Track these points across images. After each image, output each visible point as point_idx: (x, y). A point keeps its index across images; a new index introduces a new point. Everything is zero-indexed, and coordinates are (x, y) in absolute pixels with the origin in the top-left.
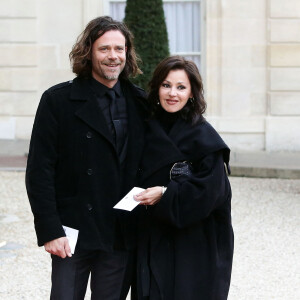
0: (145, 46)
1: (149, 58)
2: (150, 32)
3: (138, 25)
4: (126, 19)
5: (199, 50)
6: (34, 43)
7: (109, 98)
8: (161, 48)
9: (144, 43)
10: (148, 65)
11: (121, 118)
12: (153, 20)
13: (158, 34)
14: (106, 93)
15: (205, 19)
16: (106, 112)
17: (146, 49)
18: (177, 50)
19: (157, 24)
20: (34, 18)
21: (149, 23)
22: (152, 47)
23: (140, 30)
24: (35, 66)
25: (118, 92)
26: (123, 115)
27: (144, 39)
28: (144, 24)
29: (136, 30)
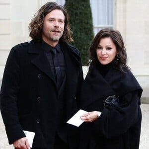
0: (78, 21)
1: (80, 29)
2: (81, 13)
3: (73, 8)
4: (66, 5)
5: (112, 24)
6: (9, 19)
7: (52, 53)
8: (88, 23)
9: (77, 19)
10: (79, 34)
11: (60, 66)
12: (83, 5)
13: (86, 14)
14: (51, 50)
15: (116, 4)
16: (50, 61)
17: (78, 23)
18: (98, 24)
19: (85, 7)
20: (8, 4)
21: (80, 7)
22: (82, 22)
23: (75, 11)
24: (9, 34)
25: (59, 50)
26: (62, 64)
27: (77, 17)
28: (77, 8)
29: (72, 12)
